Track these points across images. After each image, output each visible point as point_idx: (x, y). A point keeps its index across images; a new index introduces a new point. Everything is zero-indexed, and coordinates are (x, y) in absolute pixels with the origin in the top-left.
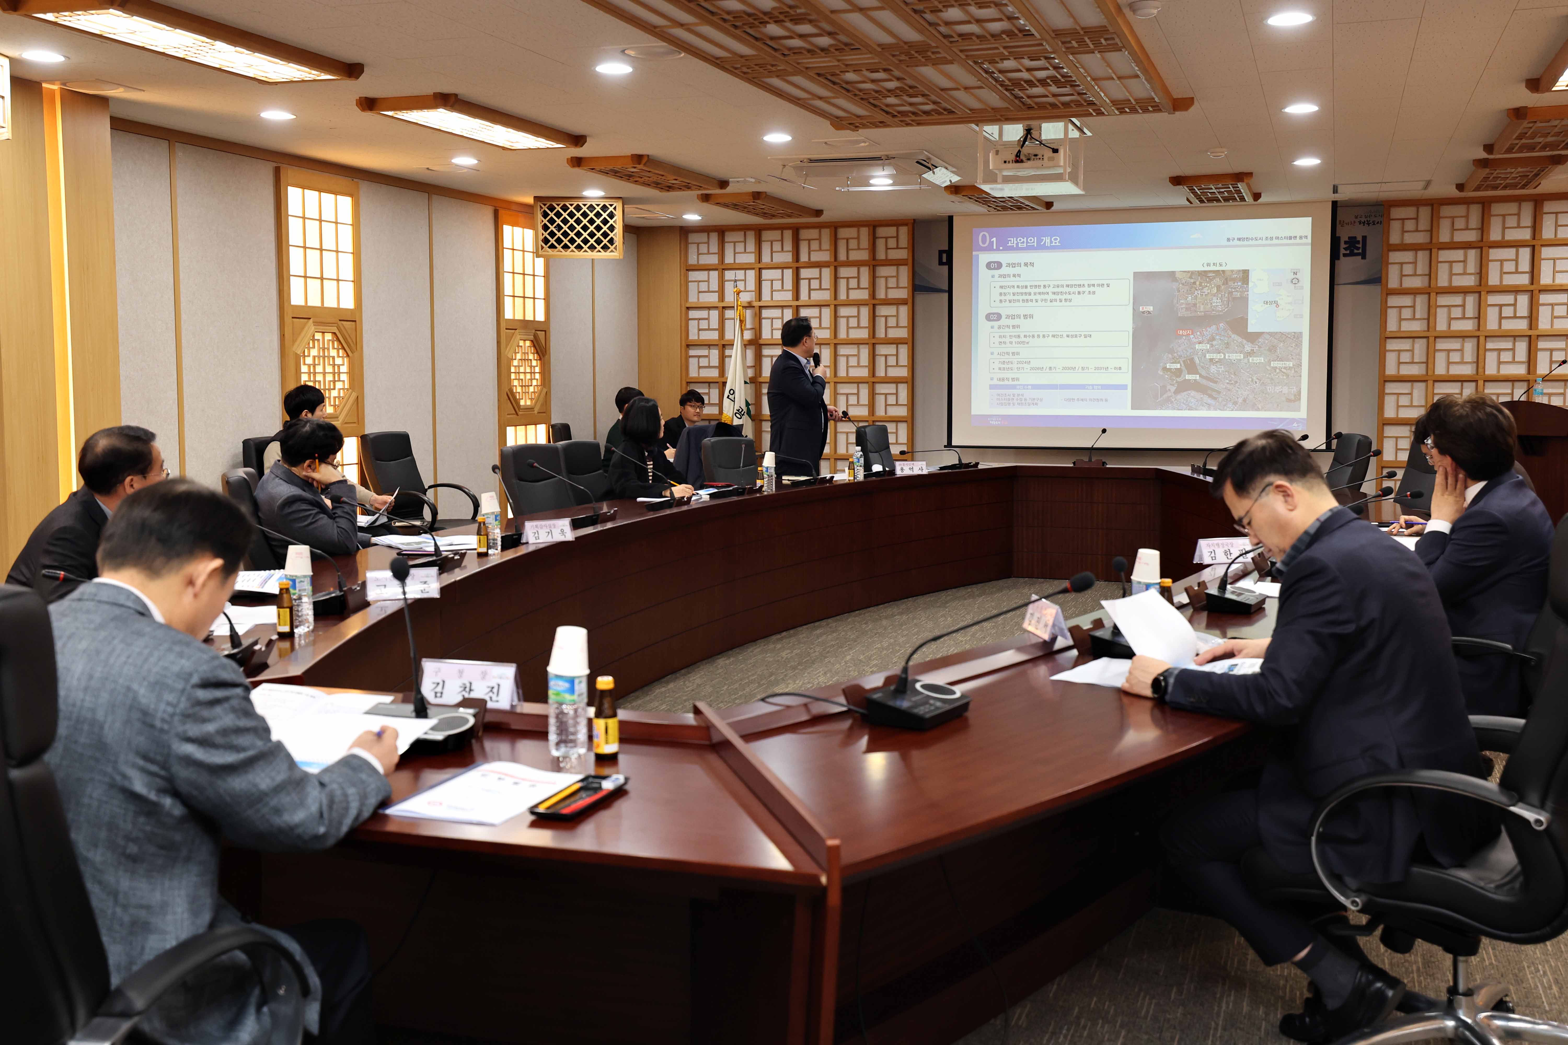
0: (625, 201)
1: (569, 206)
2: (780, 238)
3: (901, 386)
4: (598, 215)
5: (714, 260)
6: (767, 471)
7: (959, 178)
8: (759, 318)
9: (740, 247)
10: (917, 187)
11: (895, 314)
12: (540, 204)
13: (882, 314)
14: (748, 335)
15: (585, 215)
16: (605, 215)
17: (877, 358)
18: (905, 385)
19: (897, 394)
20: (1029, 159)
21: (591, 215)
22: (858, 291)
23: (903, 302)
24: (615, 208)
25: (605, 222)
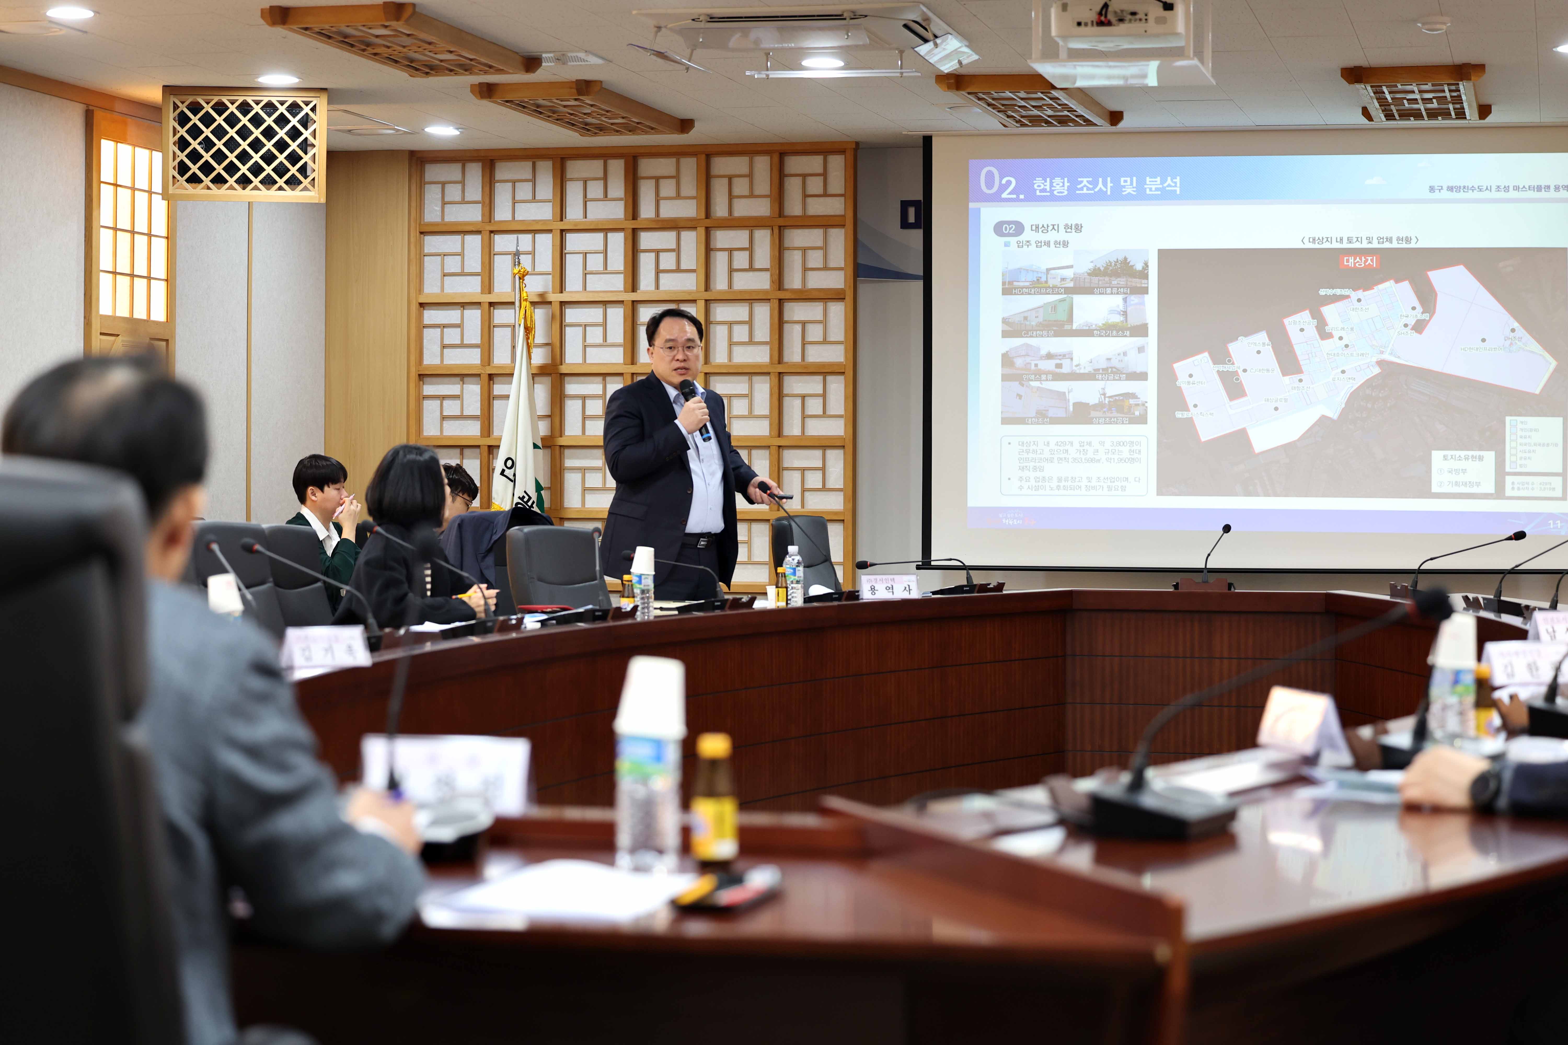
0: (332, 95)
1: (229, 105)
2: (601, 174)
3: (832, 454)
4: (282, 121)
5: (473, 214)
6: (640, 582)
7: (975, 57)
8: (559, 324)
9: (524, 191)
10: (894, 73)
11: (820, 317)
12: (173, 99)
13: (796, 318)
14: (539, 357)
15: (257, 121)
16: (294, 121)
17: (787, 401)
18: (839, 453)
19: (823, 469)
20: (1121, 20)
21: (269, 121)
22: (751, 274)
23: (836, 296)
24: (313, 109)
25: (294, 134)
